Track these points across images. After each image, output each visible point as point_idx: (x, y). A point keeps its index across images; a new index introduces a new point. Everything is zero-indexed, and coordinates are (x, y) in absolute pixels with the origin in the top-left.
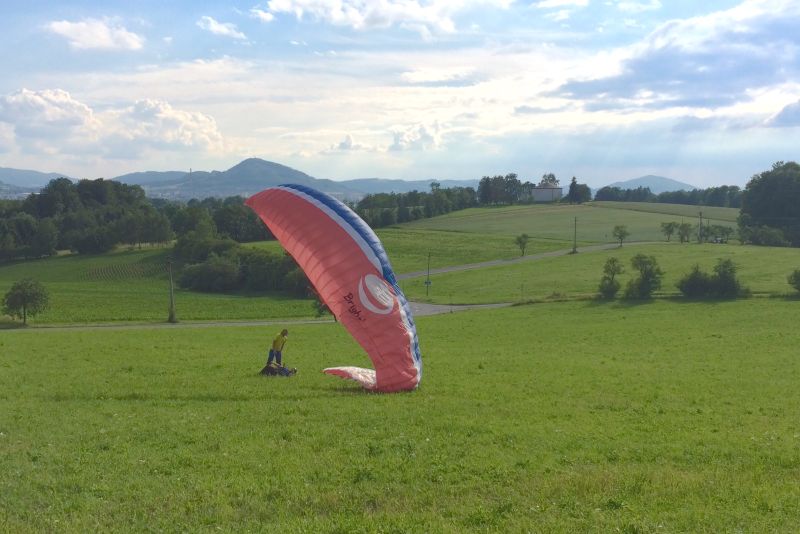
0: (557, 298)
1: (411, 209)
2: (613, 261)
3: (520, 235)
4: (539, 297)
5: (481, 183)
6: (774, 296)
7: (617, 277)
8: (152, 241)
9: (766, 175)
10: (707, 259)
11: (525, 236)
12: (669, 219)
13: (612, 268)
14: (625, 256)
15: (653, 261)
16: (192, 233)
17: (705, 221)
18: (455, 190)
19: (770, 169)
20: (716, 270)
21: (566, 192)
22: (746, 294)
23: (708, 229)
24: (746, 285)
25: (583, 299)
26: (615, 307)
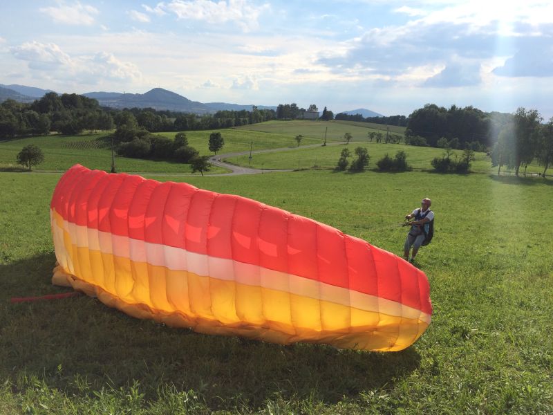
1: (242, 119)
2: (346, 150)
3: (298, 134)
4: (307, 167)
5: (278, 107)
6: (423, 171)
7: (347, 158)
8: (102, 129)
9: (421, 110)
10: (392, 150)
11: (300, 136)
12: (372, 131)
13: (345, 153)
14: (352, 146)
15: (365, 151)
16: (125, 125)
17: (389, 133)
18: (265, 110)
19: (423, 107)
20: (396, 156)
21: (321, 115)
22: (410, 169)
23: (390, 136)
24: (410, 164)
25: (330, 169)
26: (346, 174)
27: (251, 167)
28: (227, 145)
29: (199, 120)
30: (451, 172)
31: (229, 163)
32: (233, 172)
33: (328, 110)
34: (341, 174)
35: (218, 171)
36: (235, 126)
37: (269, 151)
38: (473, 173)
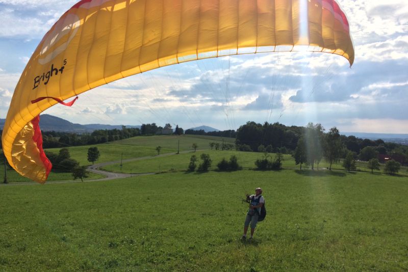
0: (173, 171)
1: (114, 136)
2: (194, 156)
3: (158, 146)
4: (166, 171)
5: (142, 126)
6: (250, 169)
7: (195, 163)
9: (245, 126)
10: (227, 155)
11: (159, 147)
12: (212, 141)
13: (193, 159)
14: (199, 153)
15: (208, 156)
17: (224, 143)
18: (132, 129)
19: (246, 124)
20: (231, 160)
21: (174, 131)
22: (241, 169)
23: (225, 145)
24: (240, 165)
25: (183, 171)
26: (195, 174)
27: (122, 173)
28: (102, 157)
29: (80, 138)
30: (269, 169)
31: (104, 170)
32: (107, 177)
33: (179, 127)
34: (191, 174)
35: (95, 177)
36: (109, 141)
37: (135, 159)
38: (284, 169)
